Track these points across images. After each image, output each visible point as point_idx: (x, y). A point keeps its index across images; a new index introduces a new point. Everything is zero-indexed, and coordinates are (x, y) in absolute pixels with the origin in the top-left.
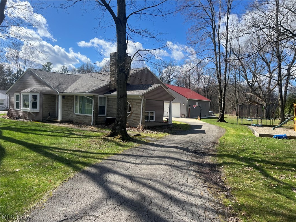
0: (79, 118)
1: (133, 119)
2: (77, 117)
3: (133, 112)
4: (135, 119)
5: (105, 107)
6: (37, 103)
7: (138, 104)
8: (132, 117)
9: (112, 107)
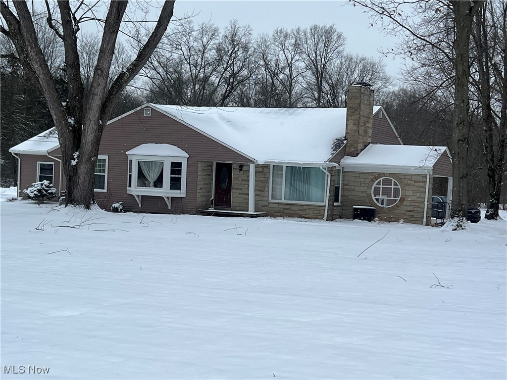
0: (285, 209)
1: (407, 211)
2: (280, 206)
3: (406, 199)
4: (410, 211)
5: (339, 187)
6: (181, 177)
7: (416, 184)
8: (402, 207)
9: (353, 188)
